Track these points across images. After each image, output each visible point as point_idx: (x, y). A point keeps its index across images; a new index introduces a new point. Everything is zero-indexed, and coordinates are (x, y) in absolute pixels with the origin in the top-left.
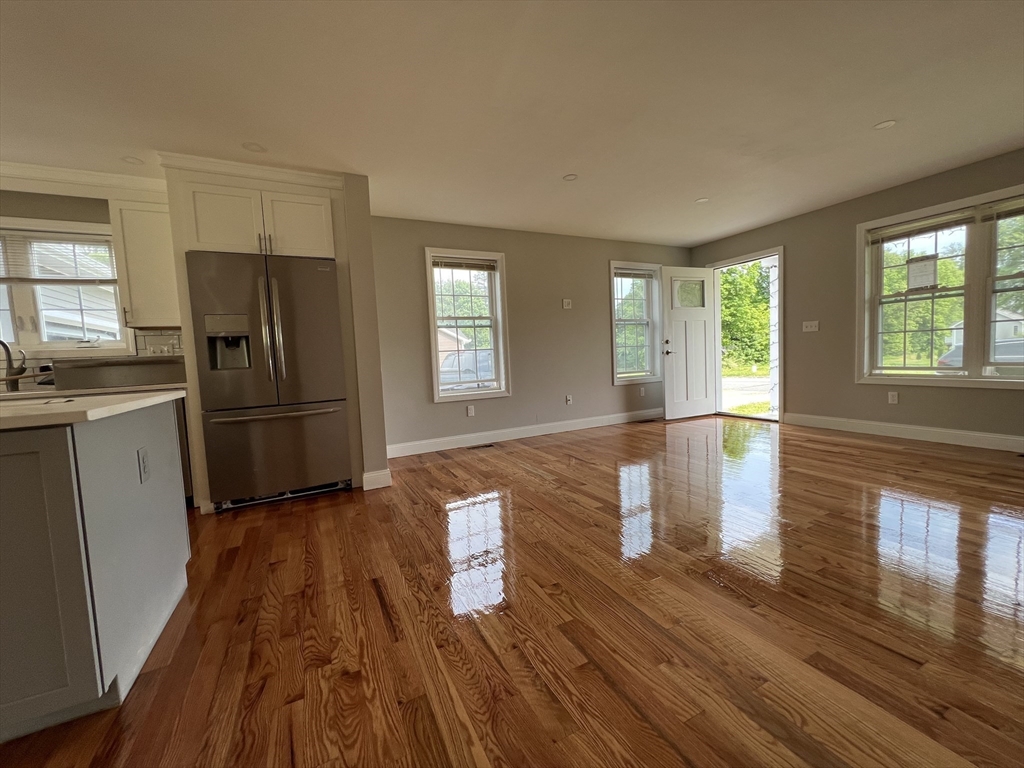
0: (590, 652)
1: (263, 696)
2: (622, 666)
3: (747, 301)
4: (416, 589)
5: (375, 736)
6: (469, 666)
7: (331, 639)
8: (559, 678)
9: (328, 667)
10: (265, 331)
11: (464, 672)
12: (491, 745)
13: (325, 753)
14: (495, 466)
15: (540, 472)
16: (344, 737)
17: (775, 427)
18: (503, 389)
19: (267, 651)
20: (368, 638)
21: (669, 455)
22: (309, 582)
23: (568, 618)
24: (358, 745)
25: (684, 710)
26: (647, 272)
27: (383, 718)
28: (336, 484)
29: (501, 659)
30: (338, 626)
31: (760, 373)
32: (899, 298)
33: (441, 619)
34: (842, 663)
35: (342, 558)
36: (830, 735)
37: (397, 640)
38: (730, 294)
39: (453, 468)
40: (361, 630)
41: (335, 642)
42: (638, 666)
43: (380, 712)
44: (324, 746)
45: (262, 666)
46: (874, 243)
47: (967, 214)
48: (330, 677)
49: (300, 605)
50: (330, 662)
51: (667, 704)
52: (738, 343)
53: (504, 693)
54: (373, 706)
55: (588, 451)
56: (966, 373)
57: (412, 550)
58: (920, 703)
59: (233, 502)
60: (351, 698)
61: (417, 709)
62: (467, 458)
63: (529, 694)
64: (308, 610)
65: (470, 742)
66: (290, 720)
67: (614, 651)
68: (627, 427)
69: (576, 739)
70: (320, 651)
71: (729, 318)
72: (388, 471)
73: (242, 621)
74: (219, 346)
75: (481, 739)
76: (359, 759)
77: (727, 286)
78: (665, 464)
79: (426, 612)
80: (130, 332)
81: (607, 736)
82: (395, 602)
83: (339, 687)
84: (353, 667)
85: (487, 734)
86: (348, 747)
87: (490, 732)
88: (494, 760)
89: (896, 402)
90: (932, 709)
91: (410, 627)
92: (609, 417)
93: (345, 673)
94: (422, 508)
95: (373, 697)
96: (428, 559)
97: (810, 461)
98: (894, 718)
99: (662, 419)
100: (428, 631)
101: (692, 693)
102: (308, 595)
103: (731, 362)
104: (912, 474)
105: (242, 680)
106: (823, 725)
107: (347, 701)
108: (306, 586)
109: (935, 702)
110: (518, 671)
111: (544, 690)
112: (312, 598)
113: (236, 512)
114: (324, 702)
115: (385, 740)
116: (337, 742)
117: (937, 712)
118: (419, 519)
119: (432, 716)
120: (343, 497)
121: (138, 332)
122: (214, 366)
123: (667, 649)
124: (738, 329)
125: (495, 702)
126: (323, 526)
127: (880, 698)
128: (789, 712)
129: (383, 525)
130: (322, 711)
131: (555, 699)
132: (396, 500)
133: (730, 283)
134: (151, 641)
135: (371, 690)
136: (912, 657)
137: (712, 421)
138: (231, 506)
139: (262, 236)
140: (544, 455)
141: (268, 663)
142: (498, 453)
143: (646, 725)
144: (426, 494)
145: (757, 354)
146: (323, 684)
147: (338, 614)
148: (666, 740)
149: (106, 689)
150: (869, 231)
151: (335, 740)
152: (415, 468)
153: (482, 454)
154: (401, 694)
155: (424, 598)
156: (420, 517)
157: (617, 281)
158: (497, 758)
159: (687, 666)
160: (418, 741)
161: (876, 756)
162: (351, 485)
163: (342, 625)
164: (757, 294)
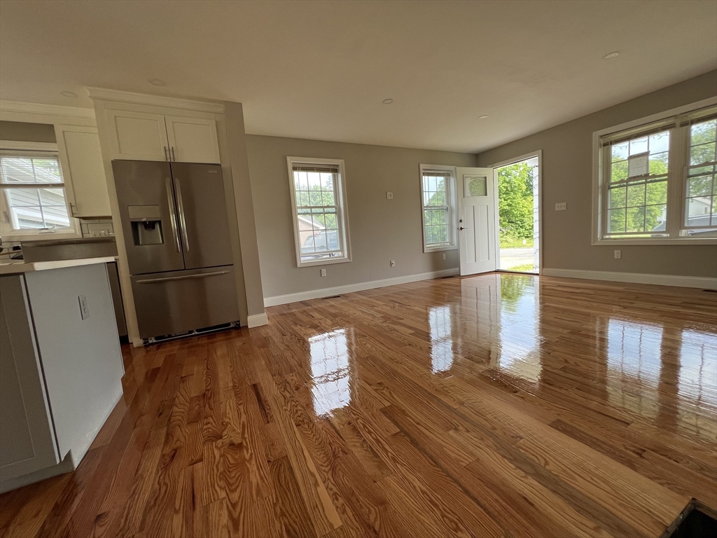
0: (401, 425)
1: (175, 460)
2: (423, 433)
3: (520, 195)
4: (283, 390)
5: (251, 483)
6: (318, 436)
7: (222, 424)
8: (380, 442)
9: (220, 442)
10: (173, 218)
11: (314, 441)
12: (331, 485)
13: (215, 494)
14: (341, 309)
15: (372, 312)
16: (229, 484)
17: (537, 279)
18: (346, 257)
19: (178, 433)
20: (248, 422)
21: (463, 299)
22: (208, 388)
23: (387, 404)
24: (238, 490)
25: (463, 458)
26: (446, 172)
27: (257, 471)
28: (229, 324)
29: (340, 432)
30: (228, 415)
31: (529, 245)
32: (622, 184)
33: (299, 408)
34: (574, 425)
35: (232, 372)
36: (564, 471)
37: (268, 422)
38: (507, 190)
39: (311, 312)
40: (244, 418)
41: (224, 425)
42: (434, 433)
43: (255, 468)
44: (216, 491)
45: (174, 442)
46: (605, 145)
47: (670, 121)
48: (221, 447)
49: (202, 402)
50: (222, 438)
51: (453, 455)
52: (513, 225)
53: (341, 453)
54: (250, 464)
55: (406, 298)
56: (668, 235)
57: (281, 365)
58: (626, 448)
59: (156, 339)
60: (235, 459)
61: (280, 465)
62: (322, 305)
63: (358, 452)
64: (207, 406)
65: (316, 484)
66: (193, 475)
67: (419, 424)
68: (434, 281)
69: (390, 480)
70: (214, 431)
71: (507, 208)
72: (265, 315)
73: (161, 414)
74: (140, 228)
75: (324, 482)
76: (239, 497)
77: (505, 185)
78: (461, 305)
79: (289, 404)
80: (77, 220)
81: (411, 477)
82: (268, 399)
83: (227, 453)
84: (237, 440)
85: (329, 479)
86: (232, 491)
87: (331, 477)
88: (333, 495)
89: (619, 257)
90: (634, 452)
91: (278, 414)
92: (421, 275)
93: (232, 444)
94: (289, 338)
95: (251, 458)
96: (292, 370)
97: (559, 299)
98: (608, 459)
99: (458, 276)
100: (290, 416)
101: (471, 448)
102: (207, 396)
103: (509, 238)
104: (629, 305)
105: (160, 452)
106: (560, 464)
107: (232, 461)
108: (206, 390)
109: (636, 447)
110: (351, 438)
111: (369, 450)
112: (210, 398)
113: (159, 345)
114: (216, 463)
115: (258, 485)
116: (225, 487)
117: (638, 454)
118: (286, 345)
119: (291, 469)
120: (234, 333)
121: (83, 221)
122: (137, 242)
123: (455, 421)
124: (513, 215)
125: (334, 458)
126: (219, 352)
127: (599, 446)
128: (537, 457)
129: (262, 350)
130: (215, 468)
131: (377, 456)
132: (270, 333)
133: (507, 183)
134: (97, 429)
135: (249, 454)
136: (622, 420)
137: (493, 276)
138: (155, 341)
139: (167, 148)
140: (375, 301)
141: (178, 440)
142: (344, 301)
143: (438, 469)
144: (293, 329)
145: (526, 232)
146: (216, 452)
147: (228, 407)
148: (451, 478)
149: (63, 459)
150: (601, 137)
151: (223, 486)
152: (285, 314)
153: (332, 302)
154: (270, 456)
155: (288, 395)
156: (287, 344)
157: (425, 179)
158: (335, 494)
159: (468, 431)
160: (281, 485)
161: (595, 483)
162: (239, 325)
163: (230, 414)
164: (527, 190)
